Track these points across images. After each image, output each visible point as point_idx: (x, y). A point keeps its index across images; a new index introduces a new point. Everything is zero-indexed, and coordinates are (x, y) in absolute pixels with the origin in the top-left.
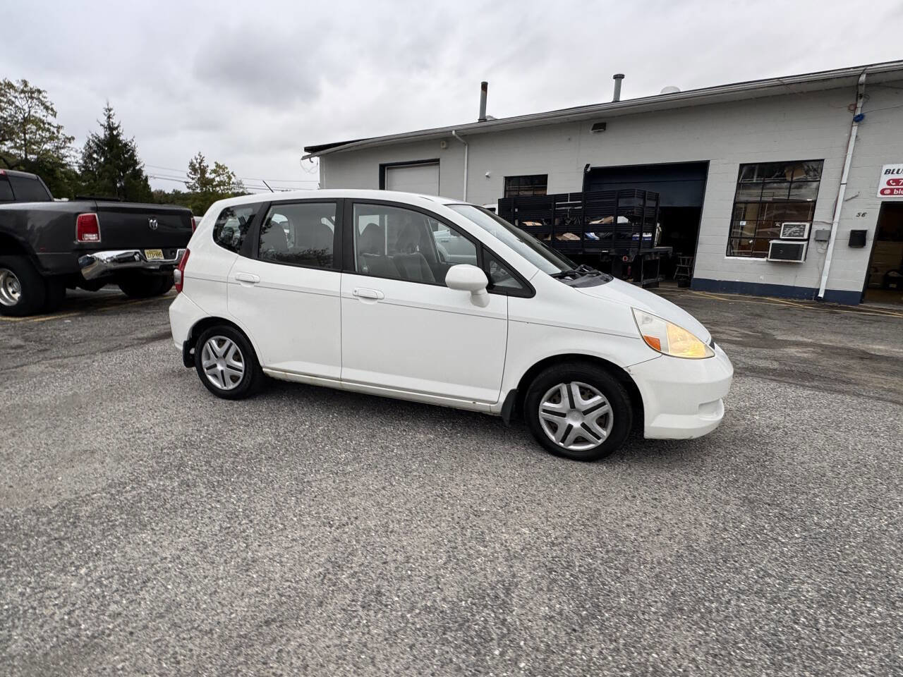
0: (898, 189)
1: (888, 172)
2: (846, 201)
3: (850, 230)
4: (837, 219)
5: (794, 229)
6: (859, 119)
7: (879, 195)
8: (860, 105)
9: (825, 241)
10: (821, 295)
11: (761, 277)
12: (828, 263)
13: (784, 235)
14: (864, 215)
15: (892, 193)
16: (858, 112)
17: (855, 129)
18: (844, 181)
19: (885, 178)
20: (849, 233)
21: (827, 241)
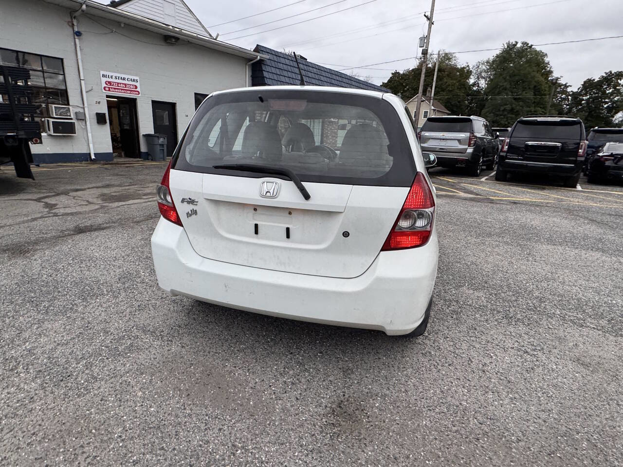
0: (112, 88)
1: (103, 76)
2: (87, 92)
3: (95, 113)
4: (86, 105)
5: (62, 111)
6: (78, 34)
7: (104, 91)
8: (75, 23)
9: (83, 120)
10: (93, 157)
11: (48, 148)
12: (90, 135)
13: (56, 115)
14: (99, 103)
15: (109, 90)
16: (76, 29)
17: (77, 41)
18: (82, 78)
19: (104, 80)
20: (95, 115)
21: (84, 120)
